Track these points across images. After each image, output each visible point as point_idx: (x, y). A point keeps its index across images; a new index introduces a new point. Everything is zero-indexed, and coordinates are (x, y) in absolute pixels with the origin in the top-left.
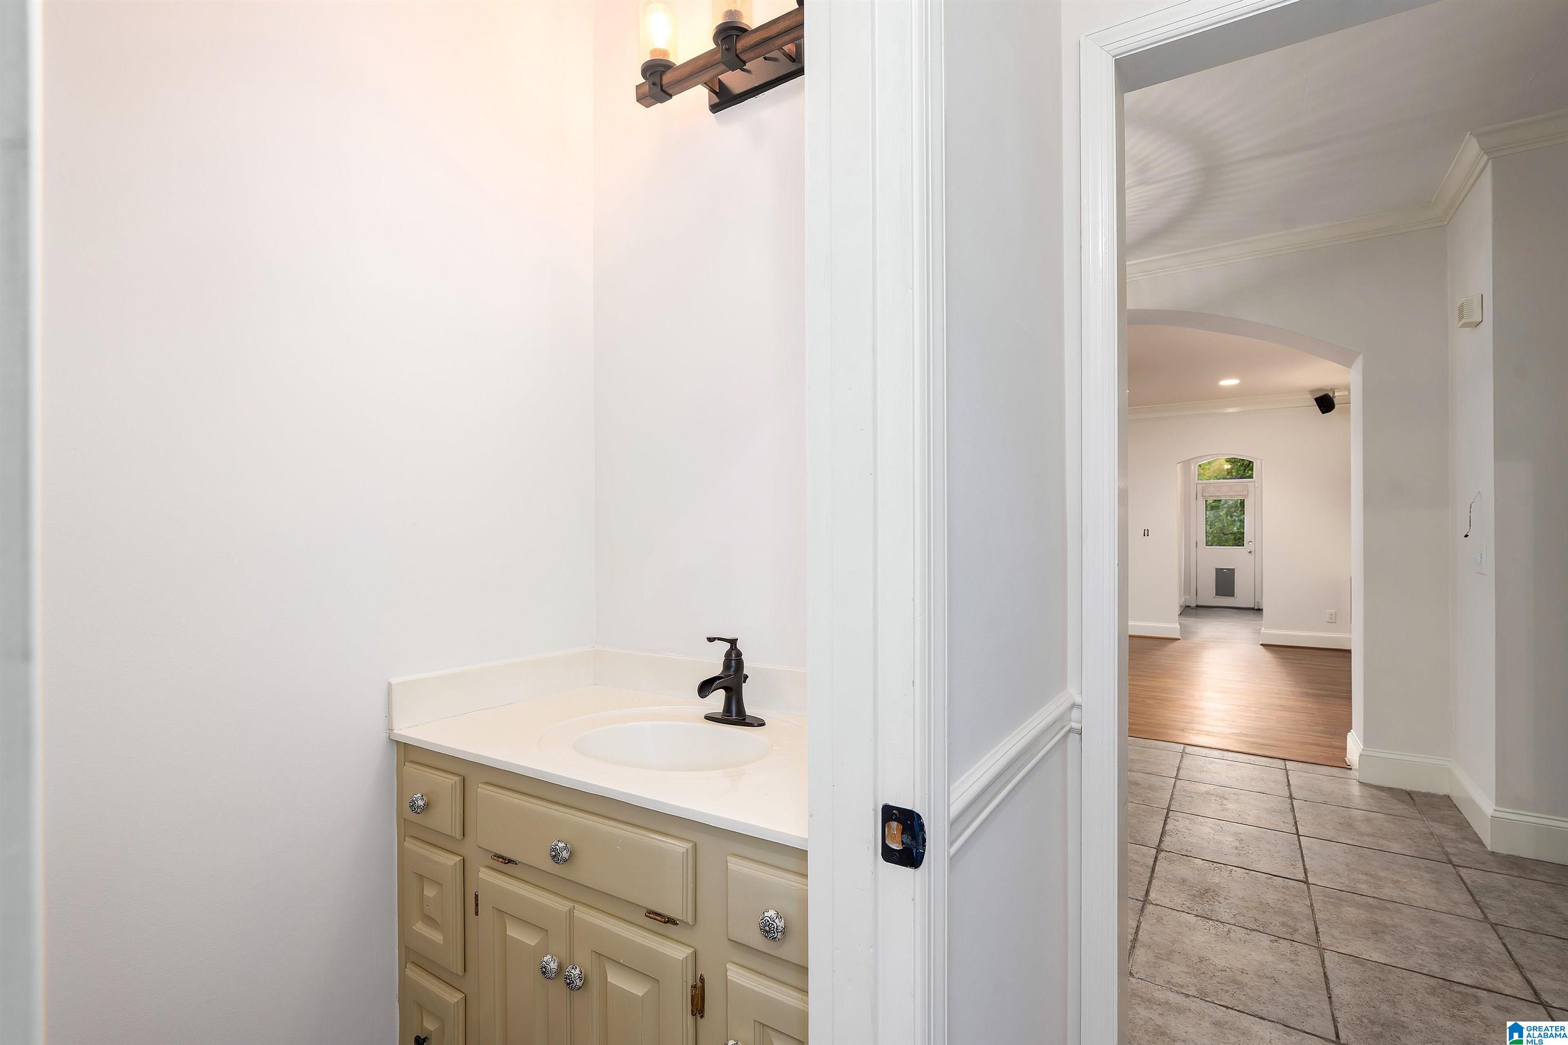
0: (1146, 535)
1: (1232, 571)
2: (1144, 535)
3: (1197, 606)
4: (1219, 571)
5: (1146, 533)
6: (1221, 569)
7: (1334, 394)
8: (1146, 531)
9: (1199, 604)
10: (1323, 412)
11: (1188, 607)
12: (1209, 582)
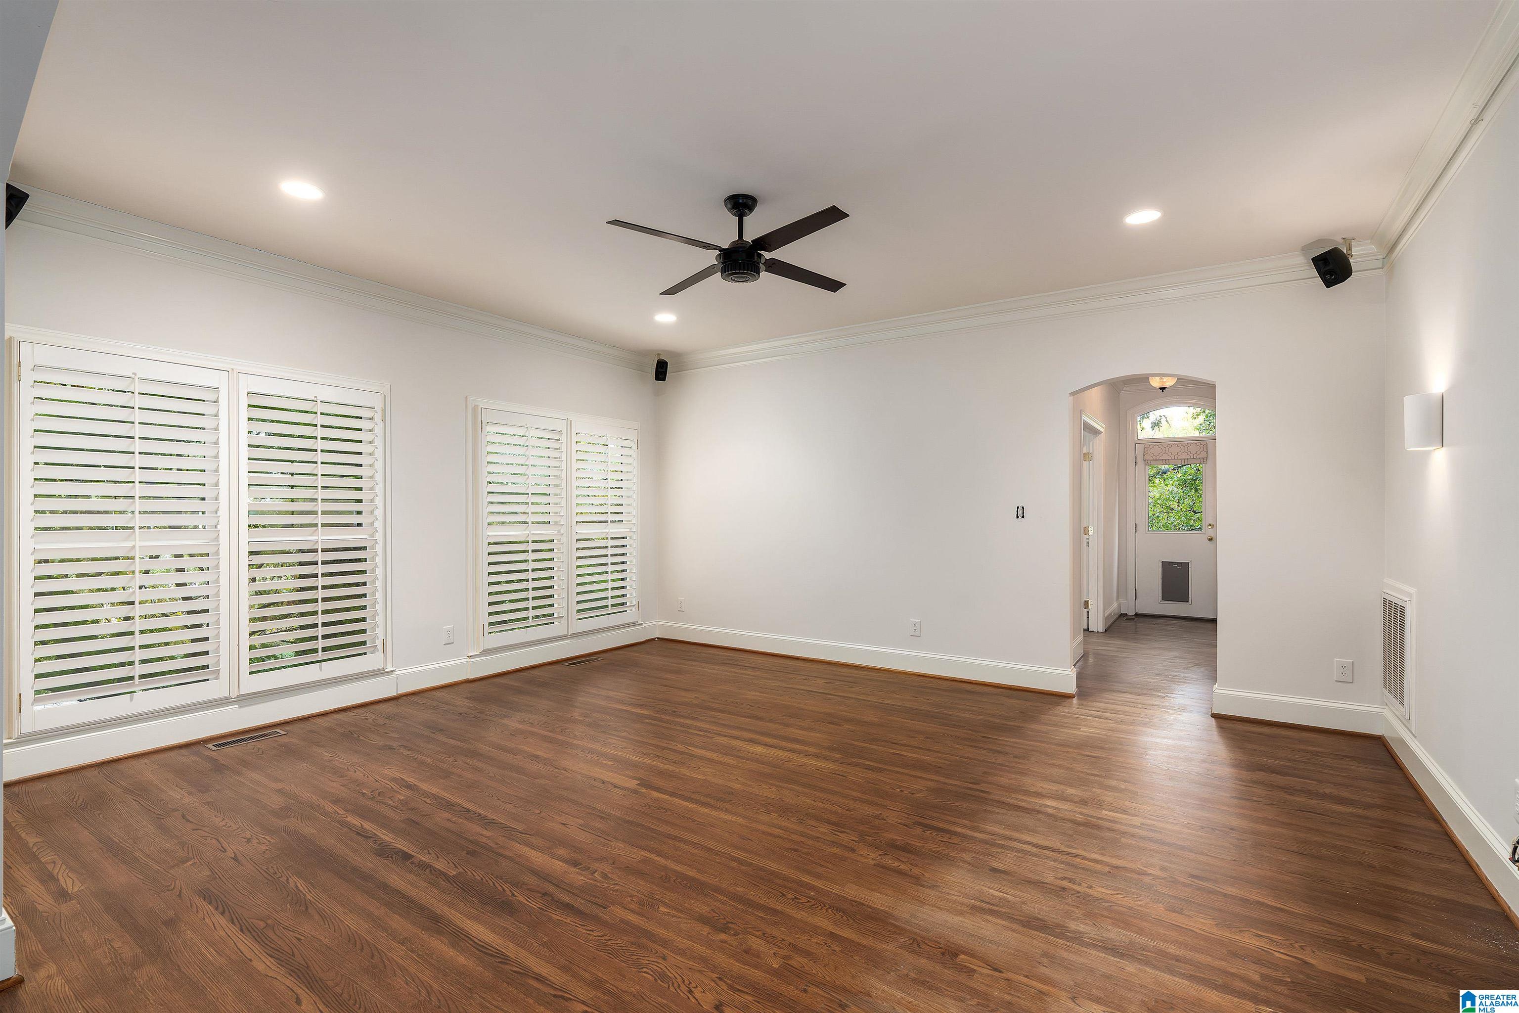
0: (1020, 517)
1: (1185, 566)
2: (1018, 517)
3: (1137, 615)
4: (1167, 567)
5: (1021, 513)
6: (1170, 562)
7: (1350, 249)
8: (1020, 508)
9: (1139, 612)
10: (1329, 284)
11: (1123, 615)
12: (1153, 582)
